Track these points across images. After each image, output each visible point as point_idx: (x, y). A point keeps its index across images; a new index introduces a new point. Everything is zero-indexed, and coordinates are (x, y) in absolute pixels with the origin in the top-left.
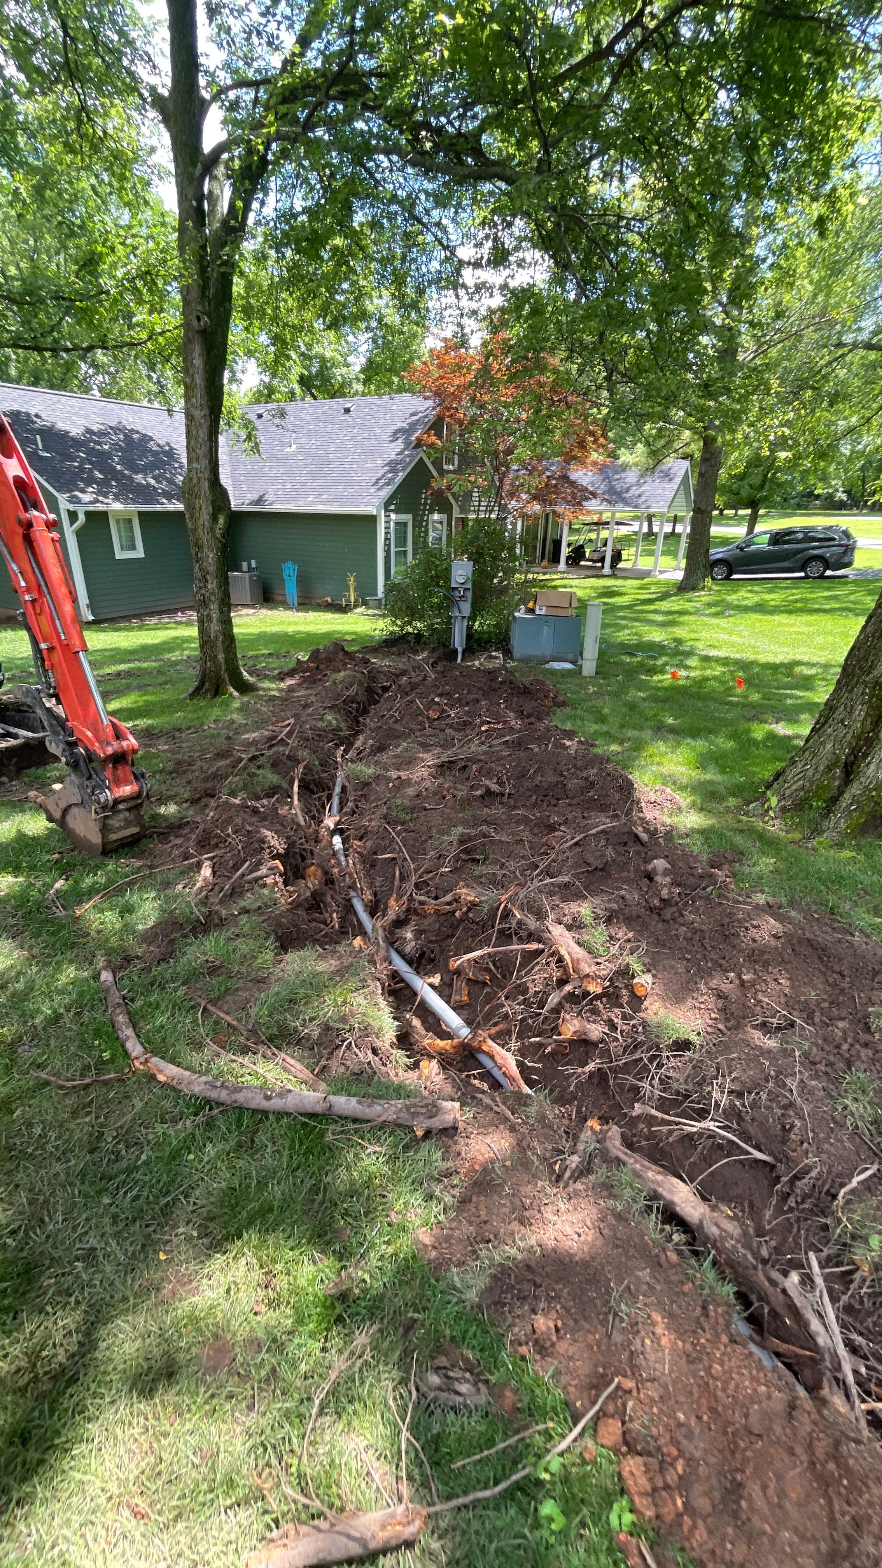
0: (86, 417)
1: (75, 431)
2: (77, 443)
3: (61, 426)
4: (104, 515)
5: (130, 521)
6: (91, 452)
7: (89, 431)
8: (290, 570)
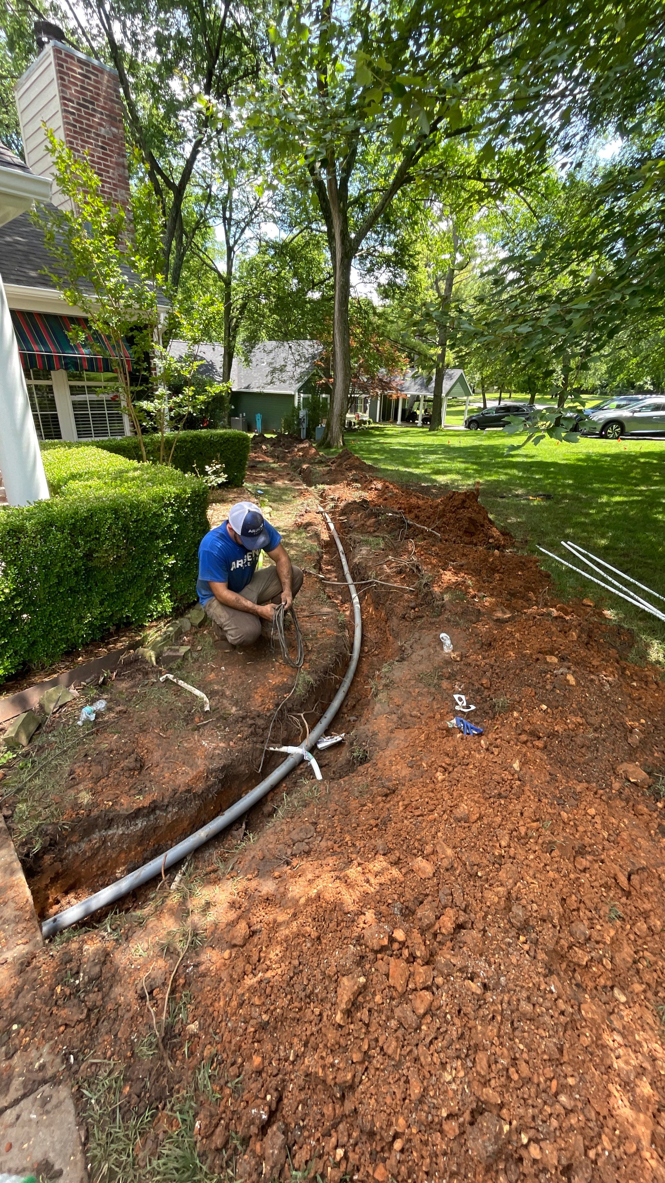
8: (259, 417)
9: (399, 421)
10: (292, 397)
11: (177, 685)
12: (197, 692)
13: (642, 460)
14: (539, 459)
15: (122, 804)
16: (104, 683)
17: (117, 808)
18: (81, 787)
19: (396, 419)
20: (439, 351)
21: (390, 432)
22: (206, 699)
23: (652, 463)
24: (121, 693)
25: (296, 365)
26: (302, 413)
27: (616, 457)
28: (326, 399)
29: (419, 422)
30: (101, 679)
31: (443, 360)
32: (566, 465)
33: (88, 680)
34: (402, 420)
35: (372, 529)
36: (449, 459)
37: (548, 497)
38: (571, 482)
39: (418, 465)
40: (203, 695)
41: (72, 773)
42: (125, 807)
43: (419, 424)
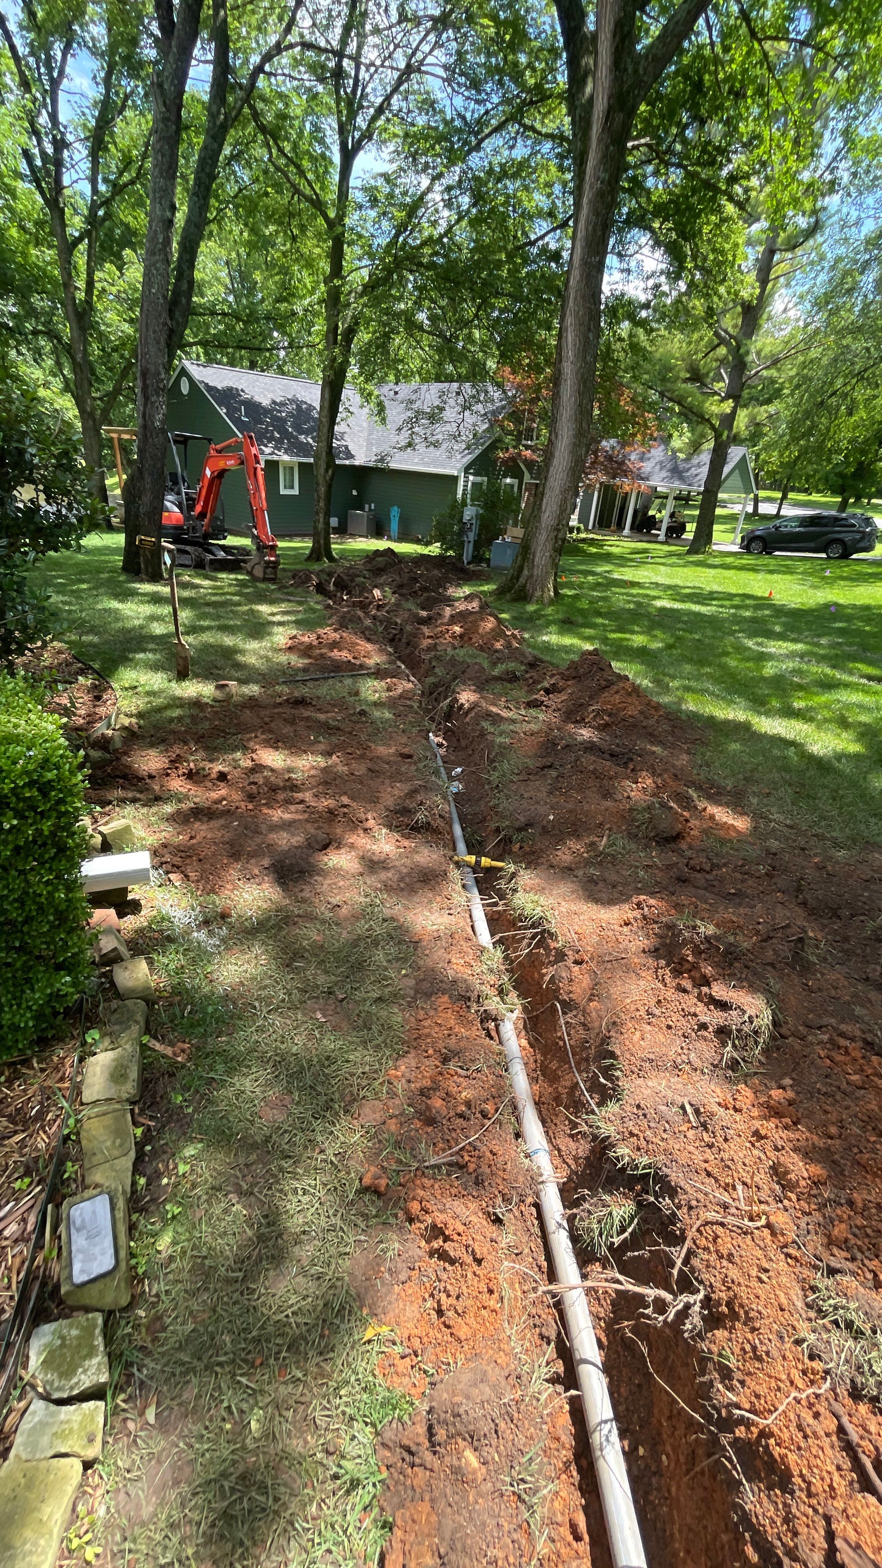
0: (274, 391)
1: (265, 402)
2: (266, 411)
3: (257, 399)
4: (276, 463)
5: (292, 469)
6: (275, 418)
7: (274, 402)
8: (395, 512)
9: (627, 531)
10: (455, 479)
19: (620, 526)
20: (727, 406)
21: (614, 550)
25: (465, 408)
26: (469, 513)
28: (512, 486)
29: (662, 534)
31: (730, 428)
34: (632, 528)
43: (662, 538)
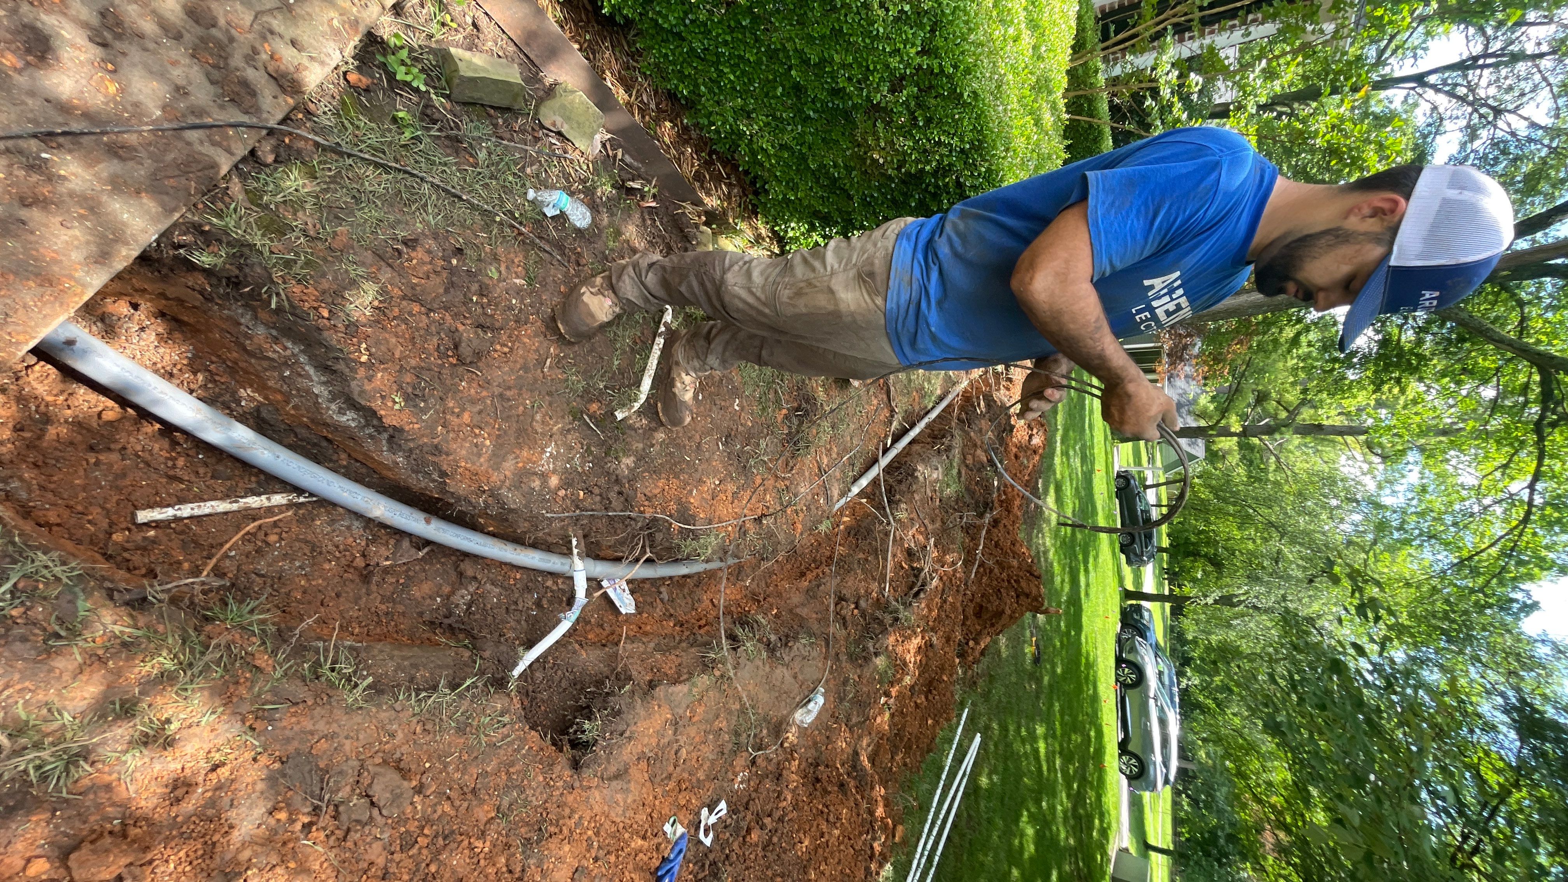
11: (655, 335)
12: (647, 383)
13: (1092, 734)
14: (1084, 606)
15: (370, 379)
16: (631, 191)
17: (362, 372)
18: (386, 275)
20: (1237, 429)
22: (637, 406)
23: (1089, 746)
24: (618, 233)
27: (1095, 699)
30: (636, 185)
32: (1080, 644)
33: (628, 159)
35: (969, 461)
36: (1077, 489)
37: (1037, 660)
38: (1059, 670)
39: (1065, 453)
40: (643, 397)
41: (411, 243)
42: (368, 387)
